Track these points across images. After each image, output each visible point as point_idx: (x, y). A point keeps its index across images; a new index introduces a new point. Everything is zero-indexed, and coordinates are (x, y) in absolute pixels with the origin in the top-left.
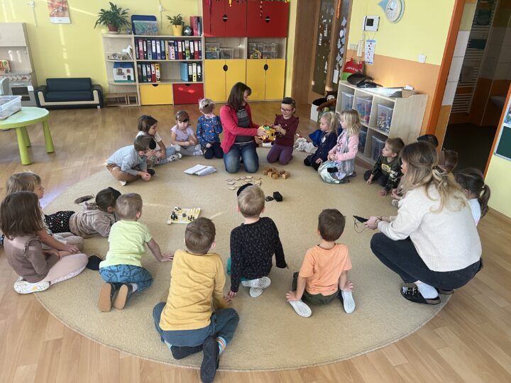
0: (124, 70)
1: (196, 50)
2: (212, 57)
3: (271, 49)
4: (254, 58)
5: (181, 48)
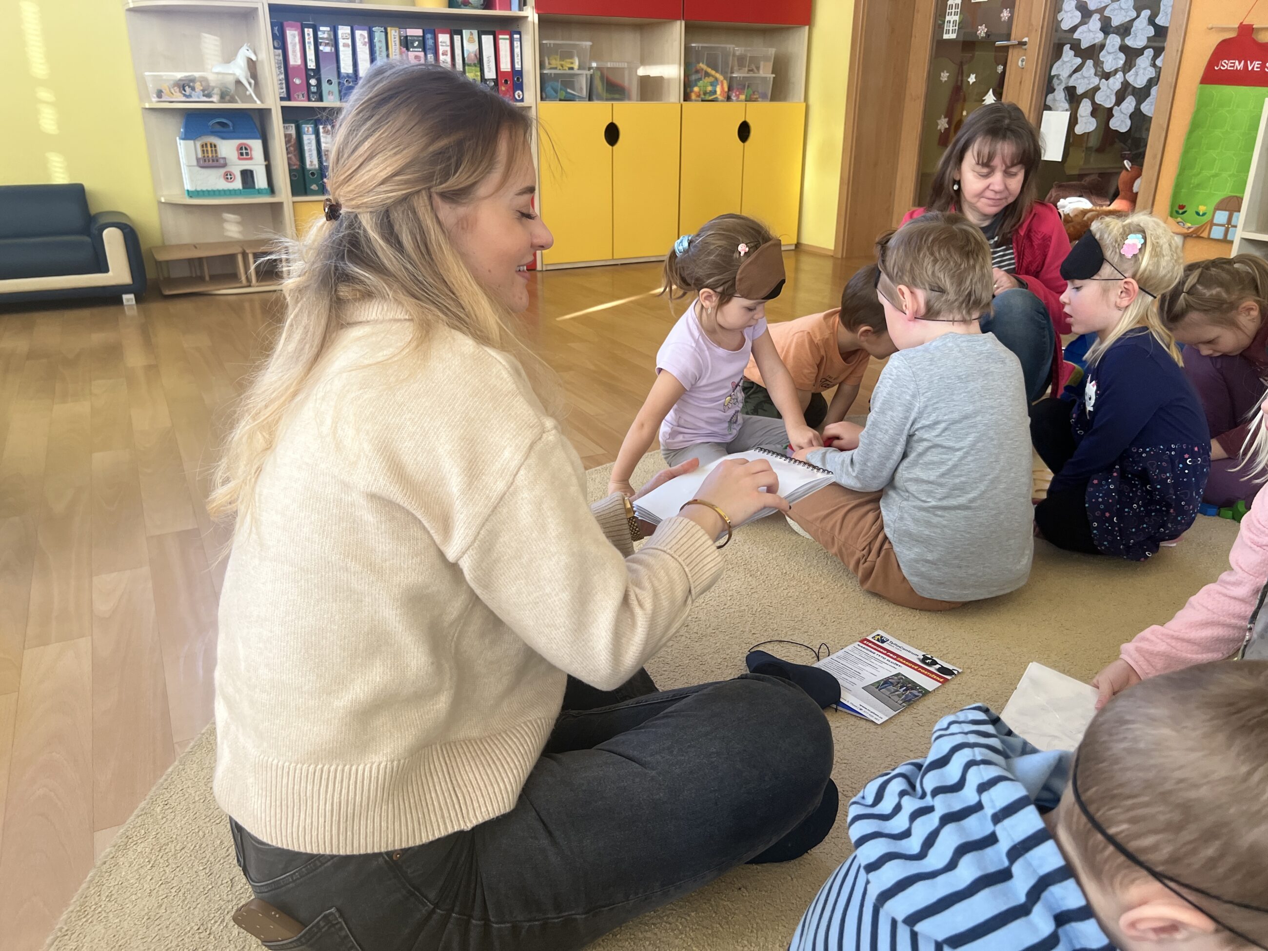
0: (227, 148)
1: (505, 66)
2: (562, 94)
3: (758, 68)
4: (703, 101)
5: (448, 58)
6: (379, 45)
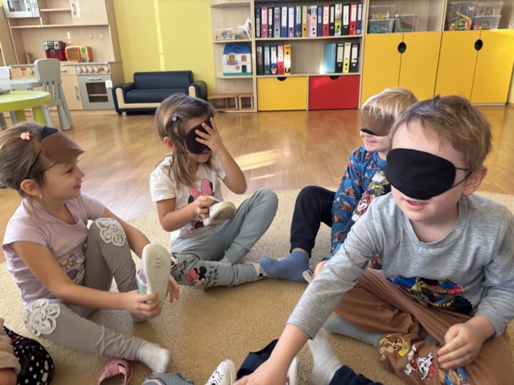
0: (238, 57)
1: (353, 19)
2: (379, 30)
3: (492, 12)
4: (456, 30)
5: (327, 17)
6: (298, 14)
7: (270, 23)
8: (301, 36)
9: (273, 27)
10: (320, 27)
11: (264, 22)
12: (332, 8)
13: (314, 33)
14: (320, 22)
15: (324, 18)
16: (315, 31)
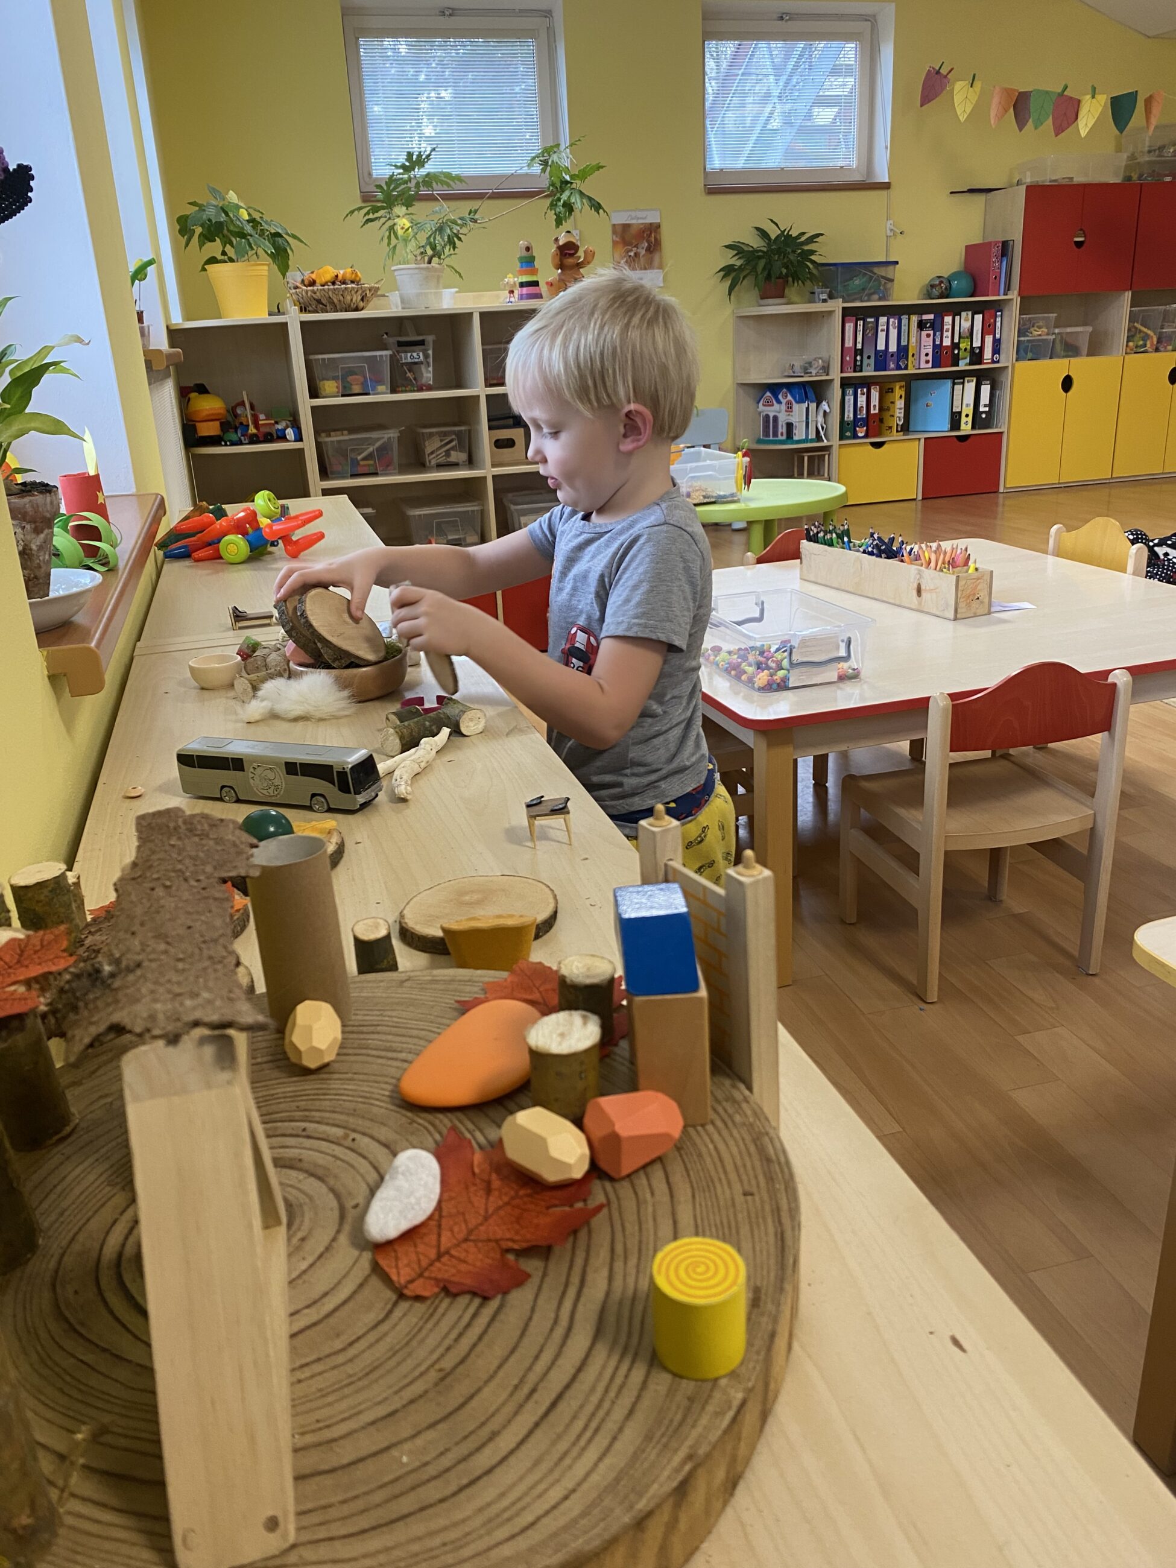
2: (1033, 355)
5: (949, 334)
6: (904, 328)
7: (859, 346)
8: (906, 368)
9: (862, 350)
10: (938, 348)
11: (849, 343)
12: (957, 318)
13: (927, 362)
14: (938, 343)
15: (945, 334)
16: (930, 358)
